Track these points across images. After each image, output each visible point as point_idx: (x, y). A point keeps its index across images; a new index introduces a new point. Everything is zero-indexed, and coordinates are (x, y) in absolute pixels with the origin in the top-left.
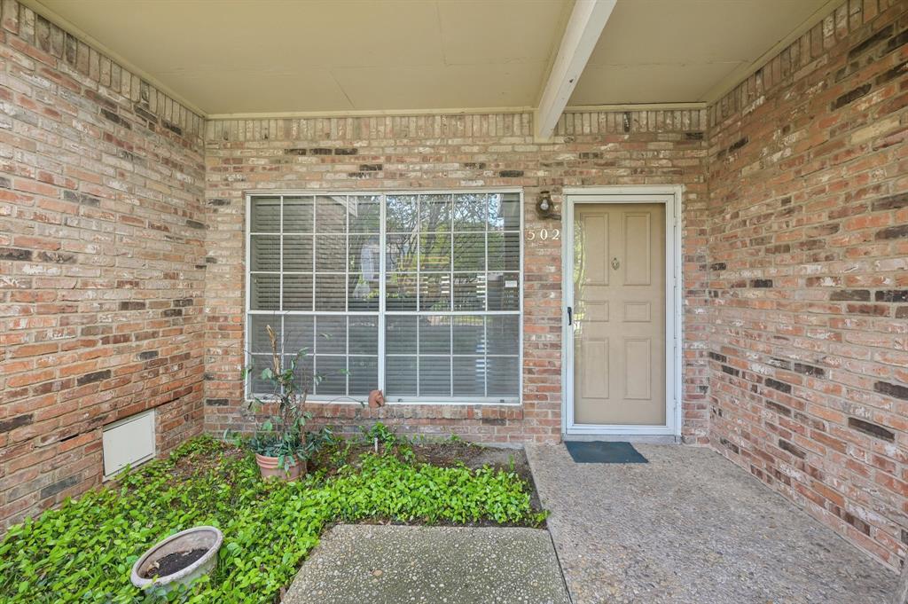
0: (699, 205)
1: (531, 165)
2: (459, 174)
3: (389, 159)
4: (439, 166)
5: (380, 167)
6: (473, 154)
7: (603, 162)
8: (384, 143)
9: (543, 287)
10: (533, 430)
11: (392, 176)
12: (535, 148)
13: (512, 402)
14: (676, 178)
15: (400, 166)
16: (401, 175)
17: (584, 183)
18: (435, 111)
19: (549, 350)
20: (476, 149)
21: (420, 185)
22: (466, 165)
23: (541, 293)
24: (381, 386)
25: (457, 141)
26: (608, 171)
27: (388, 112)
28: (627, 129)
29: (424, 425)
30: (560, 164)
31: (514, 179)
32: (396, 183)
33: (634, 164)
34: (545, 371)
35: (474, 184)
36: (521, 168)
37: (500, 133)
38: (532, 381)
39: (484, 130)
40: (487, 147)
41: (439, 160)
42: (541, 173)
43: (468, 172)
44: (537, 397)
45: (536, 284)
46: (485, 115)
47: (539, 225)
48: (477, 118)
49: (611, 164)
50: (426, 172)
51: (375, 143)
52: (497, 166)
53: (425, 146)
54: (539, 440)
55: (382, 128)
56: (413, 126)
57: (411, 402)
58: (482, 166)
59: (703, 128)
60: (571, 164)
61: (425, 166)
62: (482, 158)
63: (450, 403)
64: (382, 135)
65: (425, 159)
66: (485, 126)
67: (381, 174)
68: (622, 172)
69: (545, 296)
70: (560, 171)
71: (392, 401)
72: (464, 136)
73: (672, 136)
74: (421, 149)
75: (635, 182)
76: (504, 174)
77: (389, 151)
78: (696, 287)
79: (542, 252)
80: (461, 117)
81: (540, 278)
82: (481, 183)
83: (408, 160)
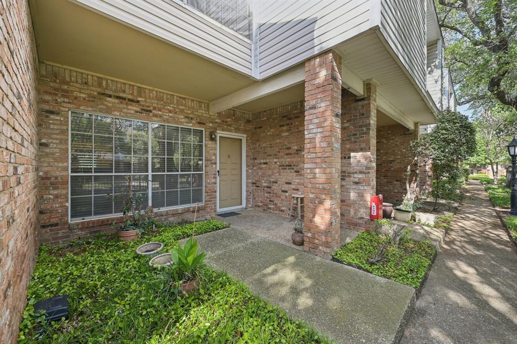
0: (250, 141)
1: (208, 121)
2: (183, 120)
3: (154, 108)
4: (176, 116)
5: (151, 111)
6: (189, 114)
7: (227, 124)
8: (153, 101)
9: (211, 163)
10: (208, 212)
11: (155, 116)
12: (209, 116)
13: (201, 204)
14: (245, 132)
15: (160, 113)
16: (160, 116)
17: (223, 130)
18: (175, 94)
19: (213, 185)
20: (189, 112)
21: (168, 122)
22: (186, 117)
23: (210, 165)
24: (150, 204)
25: (182, 107)
26: (229, 127)
27: (156, 89)
28: (234, 116)
29: (170, 217)
30: (216, 123)
31: (202, 125)
32: (158, 119)
33: (235, 126)
34: (212, 192)
35: (189, 125)
36: (204, 122)
37: (198, 108)
38: (208, 196)
39: (192, 106)
40: (193, 112)
41: (176, 113)
42: (211, 125)
43: (186, 120)
44: (209, 201)
45: (209, 162)
46: (192, 100)
47: (210, 142)
48: (190, 100)
49: (230, 125)
50: (171, 117)
51: (148, 100)
52: (197, 120)
53: (170, 107)
54: (210, 215)
55: (151, 95)
56: (165, 97)
57: (163, 209)
58: (192, 118)
59: (251, 119)
60: (219, 123)
61: (170, 115)
62: (192, 116)
63: (180, 207)
64: (151, 97)
65: (170, 112)
66: (193, 104)
67: (151, 114)
68: (233, 128)
69: (212, 166)
70: (216, 125)
71: (155, 210)
72: (185, 106)
73: (244, 120)
74: (169, 107)
75: (236, 132)
76: (199, 123)
77: (155, 105)
78: (249, 164)
79: (211, 152)
80: (184, 99)
81: (210, 160)
82: (191, 125)
83: (163, 110)
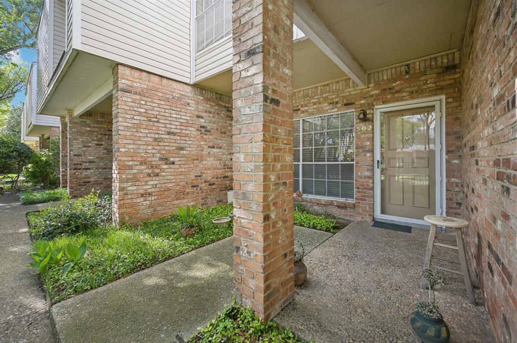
0: (455, 104)
1: (358, 99)
2: (328, 108)
3: (302, 106)
4: (320, 106)
5: (299, 110)
6: (333, 99)
7: (394, 91)
8: (301, 100)
9: (363, 151)
10: (359, 213)
11: (303, 112)
12: (360, 91)
13: (351, 201)
14: (438, 92)
15: (306, 108)
16: (306, 111)
17: (384, 103)
18: (317, 85)
19: (367, 180)
20: (334, 96)
21: (313, 114)
22: (330, 103)
23: (362, 154)
24: (301, 189)
25: (326, 95)
26: (396, 95)
27: (301, 89)
28: (407, 73)
29: (316, 206)
30: (372, 96)
31: (350, 106)
32: (305, 114)
33: (411, 89)
34: (365, 188)
35: (333, 111)
36: (353, 101)
37: (344, 88)
38: (359, 192)
39: (337, 88)
40: (338, 95)
41: (320, 103)
42: (362, 102)
43: (331, 106)
44: (361, 199)
45: (361, 150)
46: (338, 82)
47: (361, 124)
48: (334, 84)
49: (398, 92)
50: (315, 109)
51: (297, 101)
52: (343, 102)
53: (315, 99)
54: (362, 218)
55: (300, 95)
56: (310, 92)
57: (310, 196)
58: (337, 103)
59: (457, 62)
60: (377, 95)
61: (315, 107)
62: (337, 100)
63: (325, 198)
64: (300, 98)
65: (315, 104)
66: (338, 86)
67: (299, 112)
68: (404, 94)
69: (365, 155)
70: (372, 99)
71: (304, 196)
72: (329, 92)
73: (436, 71)
74: (313, 100)
75: (413, 98)
76: (346, 105)
77: (302, 103)
78: (453, 148)
79: (363, 136)
80: (328, 85)
81: (362, 147)
82: (336, 110)
83: (309, 105)
